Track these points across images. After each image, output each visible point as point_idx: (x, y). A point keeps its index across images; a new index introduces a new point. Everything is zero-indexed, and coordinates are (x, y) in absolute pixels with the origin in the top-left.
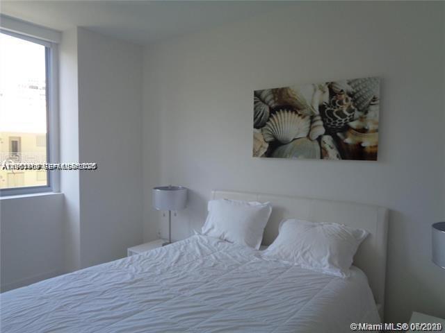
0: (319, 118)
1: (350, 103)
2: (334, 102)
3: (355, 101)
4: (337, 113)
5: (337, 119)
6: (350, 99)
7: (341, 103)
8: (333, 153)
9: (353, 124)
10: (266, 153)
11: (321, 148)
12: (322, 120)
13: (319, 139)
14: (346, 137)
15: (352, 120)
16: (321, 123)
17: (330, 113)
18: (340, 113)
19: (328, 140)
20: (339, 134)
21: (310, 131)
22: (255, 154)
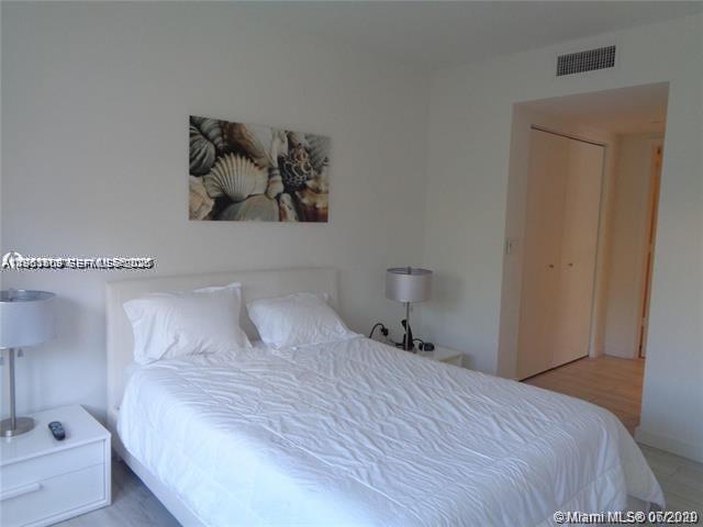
0: (277, 172)
1: (307, 160)
2: (292, 156)
3: (311, 158)
4: (296, 168)
5: (294, 175)
6: (307, 155)
7: (298, 157)
8: (291, 214)
9: (310, 183)
10: (210, 214)
11: (280, 208)
12: (281, 174)
13: (278, 197)
14: (303, 197)
15: (308, 179)
16: (279, 178)
17: (289, 167)
18: (298, 169)
19: (286, 198)
20: (297, 193)
21: (268, 186)
22: (193, 215)
